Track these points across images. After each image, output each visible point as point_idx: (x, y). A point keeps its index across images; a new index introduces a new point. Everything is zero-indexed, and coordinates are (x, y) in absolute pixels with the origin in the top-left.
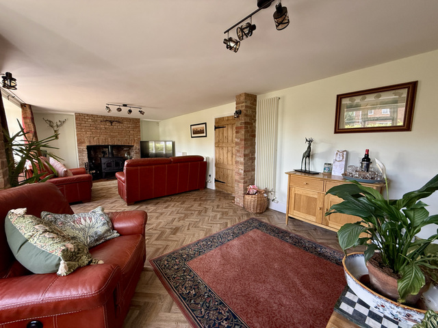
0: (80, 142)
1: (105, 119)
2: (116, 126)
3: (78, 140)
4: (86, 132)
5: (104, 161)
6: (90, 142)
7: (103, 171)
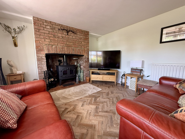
0: (39, 50)
1: (62, 28)
2: (71, 36)
3: (37, 47)
4: (45, 38)
5: (60, 69)
6: (48, 50)
7: (60, 78)
